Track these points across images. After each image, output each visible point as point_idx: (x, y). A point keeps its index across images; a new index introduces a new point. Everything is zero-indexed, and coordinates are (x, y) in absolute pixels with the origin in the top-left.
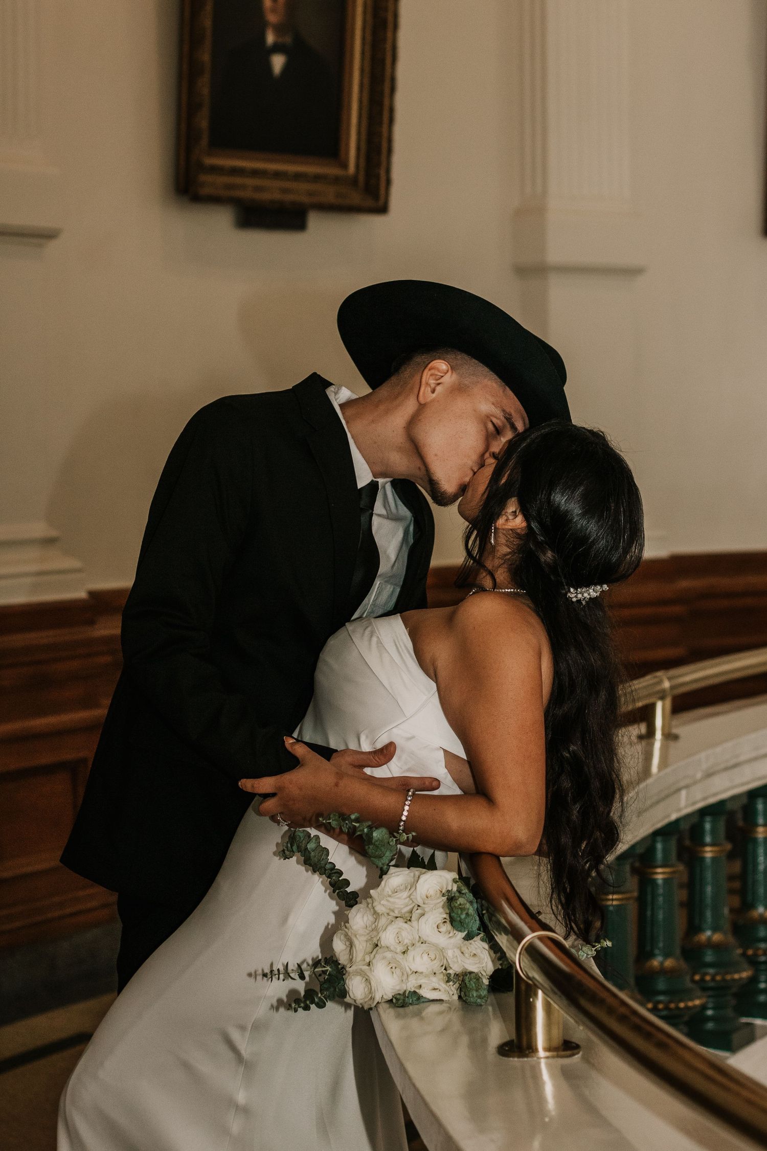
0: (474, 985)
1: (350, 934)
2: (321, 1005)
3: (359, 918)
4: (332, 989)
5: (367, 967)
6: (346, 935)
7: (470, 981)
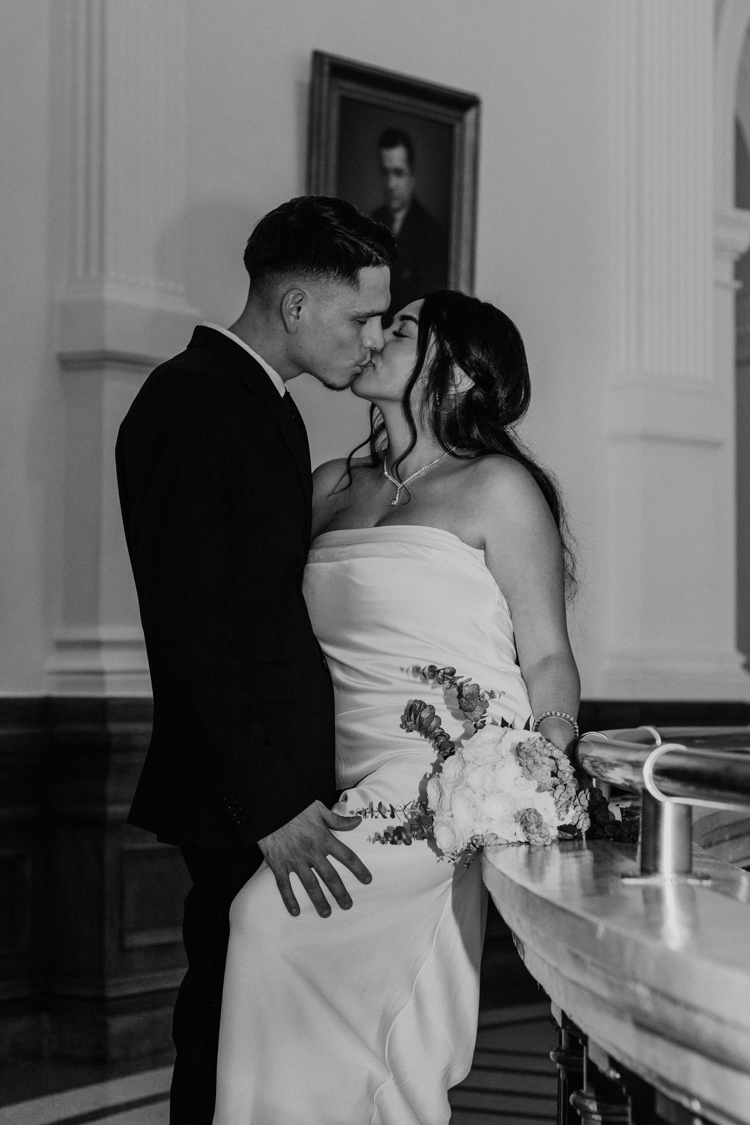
0: (533, 820)
1: (441, 783)
2: (408, 843)
3: (451, 766)
4: (420, 831)
5: (451, 819)
6: (439, 784)
7: (529, 815)
